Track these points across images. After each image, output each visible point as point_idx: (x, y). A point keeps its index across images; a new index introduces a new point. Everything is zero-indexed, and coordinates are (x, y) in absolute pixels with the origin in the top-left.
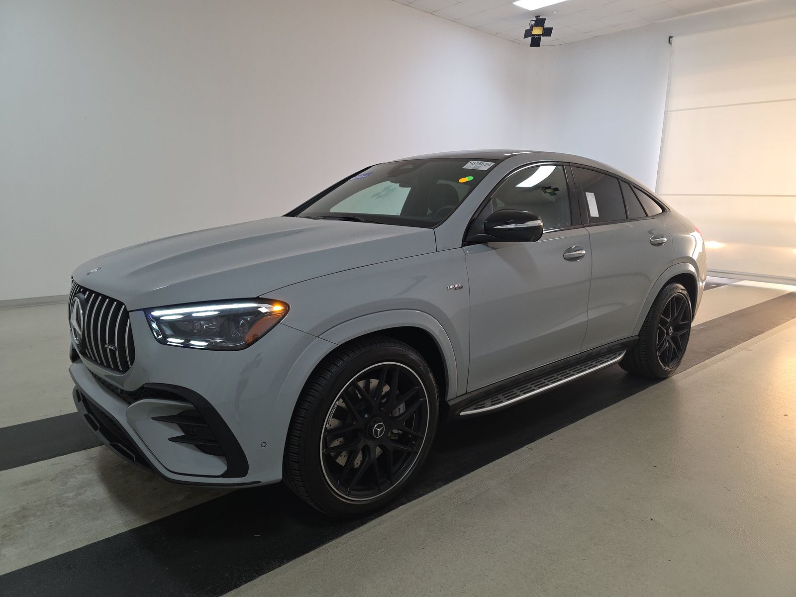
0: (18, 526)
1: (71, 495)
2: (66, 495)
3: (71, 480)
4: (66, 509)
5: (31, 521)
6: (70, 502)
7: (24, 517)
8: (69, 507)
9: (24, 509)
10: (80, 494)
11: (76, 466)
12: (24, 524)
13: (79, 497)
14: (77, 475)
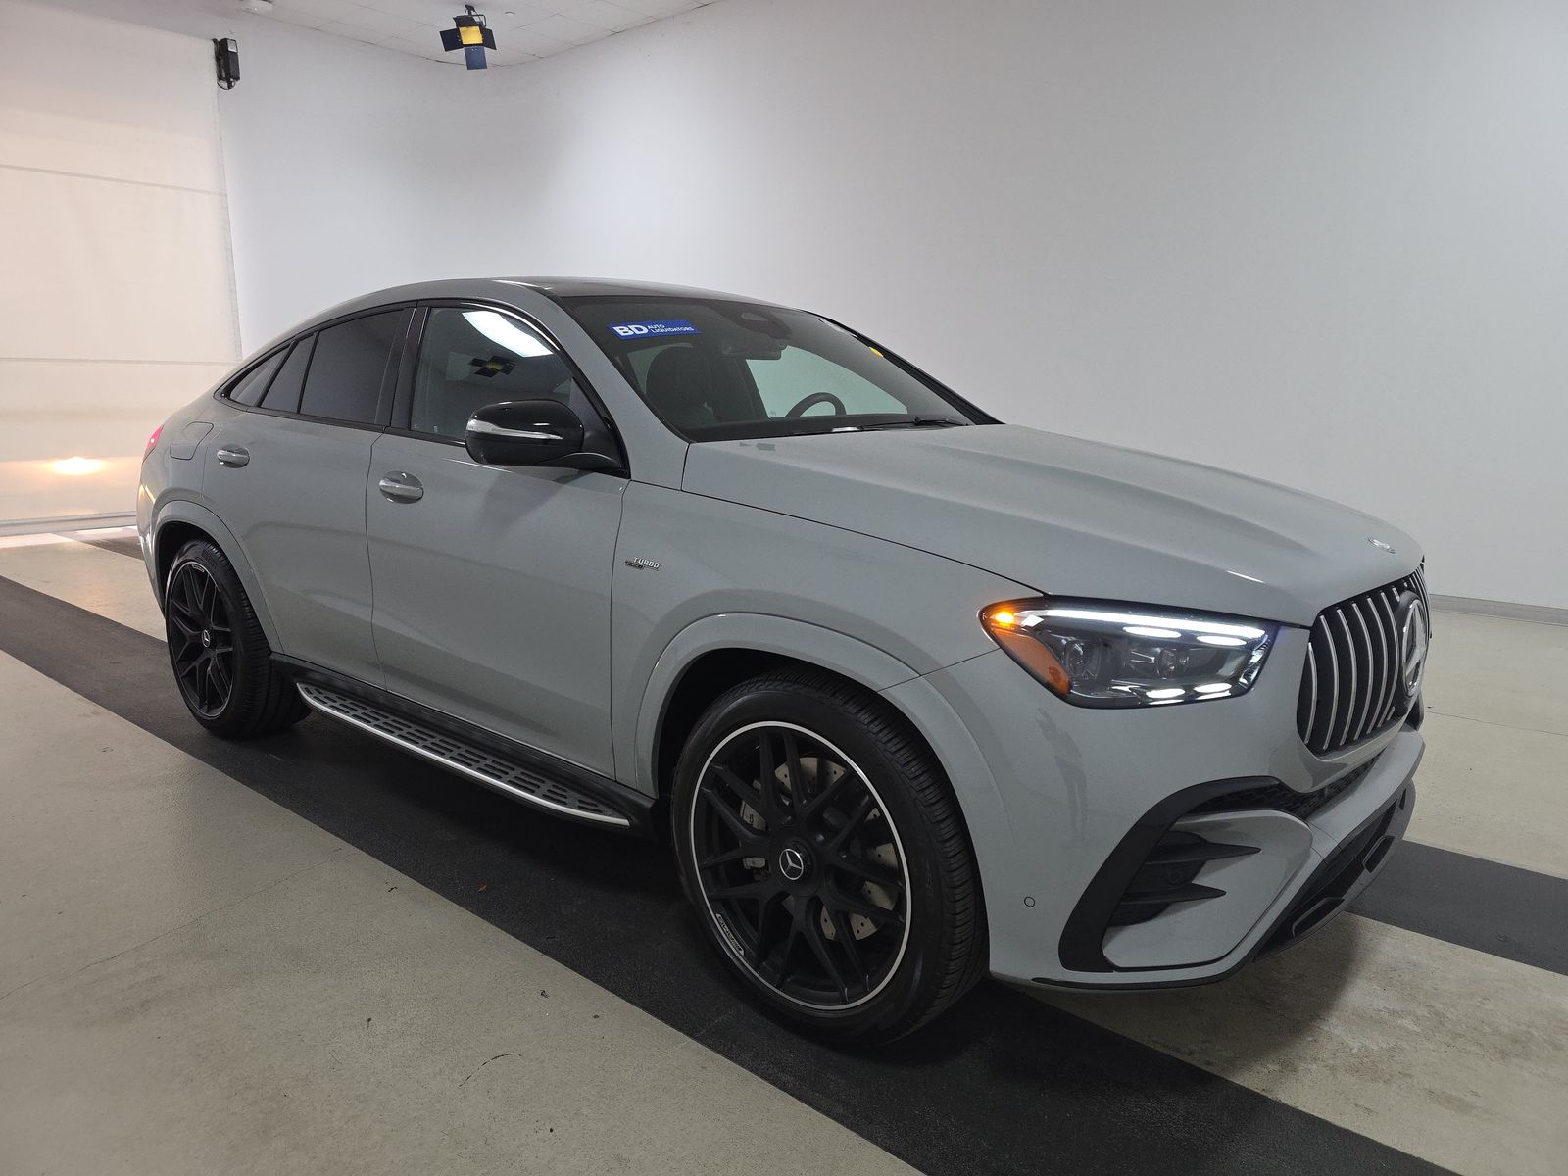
0: (1536, 1034)
1: (1407, 1023)
2: (1416, 1028)
3: (1376, 1048)
4: (1440, 1006)
5: (1509, 1027)
6: (1422, 1012)
7: (1516, 1041)
8: (1432, 1007)
9: (1504, 1055)
10: (1393, 1013)
11: (1333, 1069)
12: (1524, 1028)
13: (1398, 1008)
14: (1355, 1050)
